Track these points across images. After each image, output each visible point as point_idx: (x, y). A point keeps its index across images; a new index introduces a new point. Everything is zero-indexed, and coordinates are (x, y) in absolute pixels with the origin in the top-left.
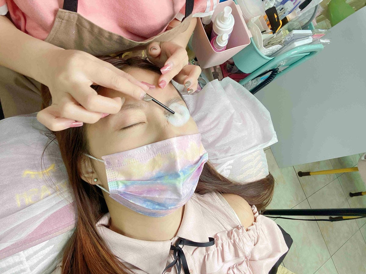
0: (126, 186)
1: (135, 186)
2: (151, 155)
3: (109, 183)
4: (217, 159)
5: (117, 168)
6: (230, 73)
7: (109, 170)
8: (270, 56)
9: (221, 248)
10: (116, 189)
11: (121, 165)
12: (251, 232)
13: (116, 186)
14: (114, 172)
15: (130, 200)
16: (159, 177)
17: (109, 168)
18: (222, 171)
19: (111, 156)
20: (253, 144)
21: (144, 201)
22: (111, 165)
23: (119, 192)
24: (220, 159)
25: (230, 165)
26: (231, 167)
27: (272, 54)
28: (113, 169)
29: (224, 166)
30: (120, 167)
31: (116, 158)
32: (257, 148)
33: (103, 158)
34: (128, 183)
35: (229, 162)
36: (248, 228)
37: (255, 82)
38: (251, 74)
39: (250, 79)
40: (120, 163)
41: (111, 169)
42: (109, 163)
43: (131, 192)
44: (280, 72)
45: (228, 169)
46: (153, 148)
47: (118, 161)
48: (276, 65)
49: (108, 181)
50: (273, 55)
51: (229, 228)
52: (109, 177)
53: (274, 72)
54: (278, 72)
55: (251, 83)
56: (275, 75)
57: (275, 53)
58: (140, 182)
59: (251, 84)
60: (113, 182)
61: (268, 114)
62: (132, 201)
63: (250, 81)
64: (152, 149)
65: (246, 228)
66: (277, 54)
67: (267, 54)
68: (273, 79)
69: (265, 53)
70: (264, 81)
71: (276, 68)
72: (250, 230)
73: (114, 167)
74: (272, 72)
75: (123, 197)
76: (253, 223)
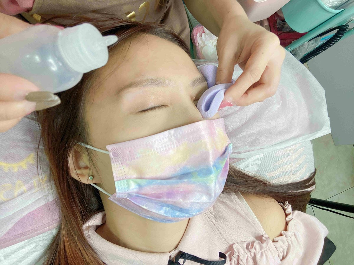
0: (140, 186)
1: (152, 187)
2: (173, 144)
3: (116, 183)
4: (238, 153)
5: (128, 162)
6: (281, 32)
7: (117, 164)
8: (336, 8)
9: (236, 262)
10: (126, 191)
11: (134, 158)
12: (279, 244)
13: (126, 187)
14: (124, 167)
15: (143, 206)
16: (184, 174)
17: (116, 161)
18: (247, 167)
19: (120, 145)
20: (293, 134)
21: (160, 206)
22: (120, 157)
23: (130, 195)
24: (242, 153)
25: (258, 159)
26: (259, 162)
27: (340, 6)
28: (122, 163)
29: (250, 161)
30: (133, 161)
31: (127, 148)
32: (298, 140)
33: (109, 147)
34: (143, 182)
35: (256, 157)
36: (274, 239)
37: (313, 44)
38: (307, 34)
39: (306, 40)
40: (132, 155)
41: (119, 164)
42: (116, 155)
43: (146, 195)
44: (350, 30)
45: (255, 164)
46: (177, 135)
47: (130, 152)
48: (346, 20)
49: (115, 180)
50: (342, 6)
51: (251, 238)
52: (116, 174)
53: (342, 30)
54: (347, 30)
55: (307, 44)
56: (343, 34)
57: (344, 3)
58: (159, 181)
59: (307, 46)
60: (122, 181)
61: (321, 91)
62: (146, 207)
63: (306, 43)
64: (175, 135)
65: (272, 239)
66: (348, 5)
67: (333, 5)
68: (339, 39)
69: (329, 3)
70: (326, 42)
71: (345, 24)
72: (277, 241)
73: (123, 160)
74: (338, 29)
75: (134, 202)
76: (282, 232)
